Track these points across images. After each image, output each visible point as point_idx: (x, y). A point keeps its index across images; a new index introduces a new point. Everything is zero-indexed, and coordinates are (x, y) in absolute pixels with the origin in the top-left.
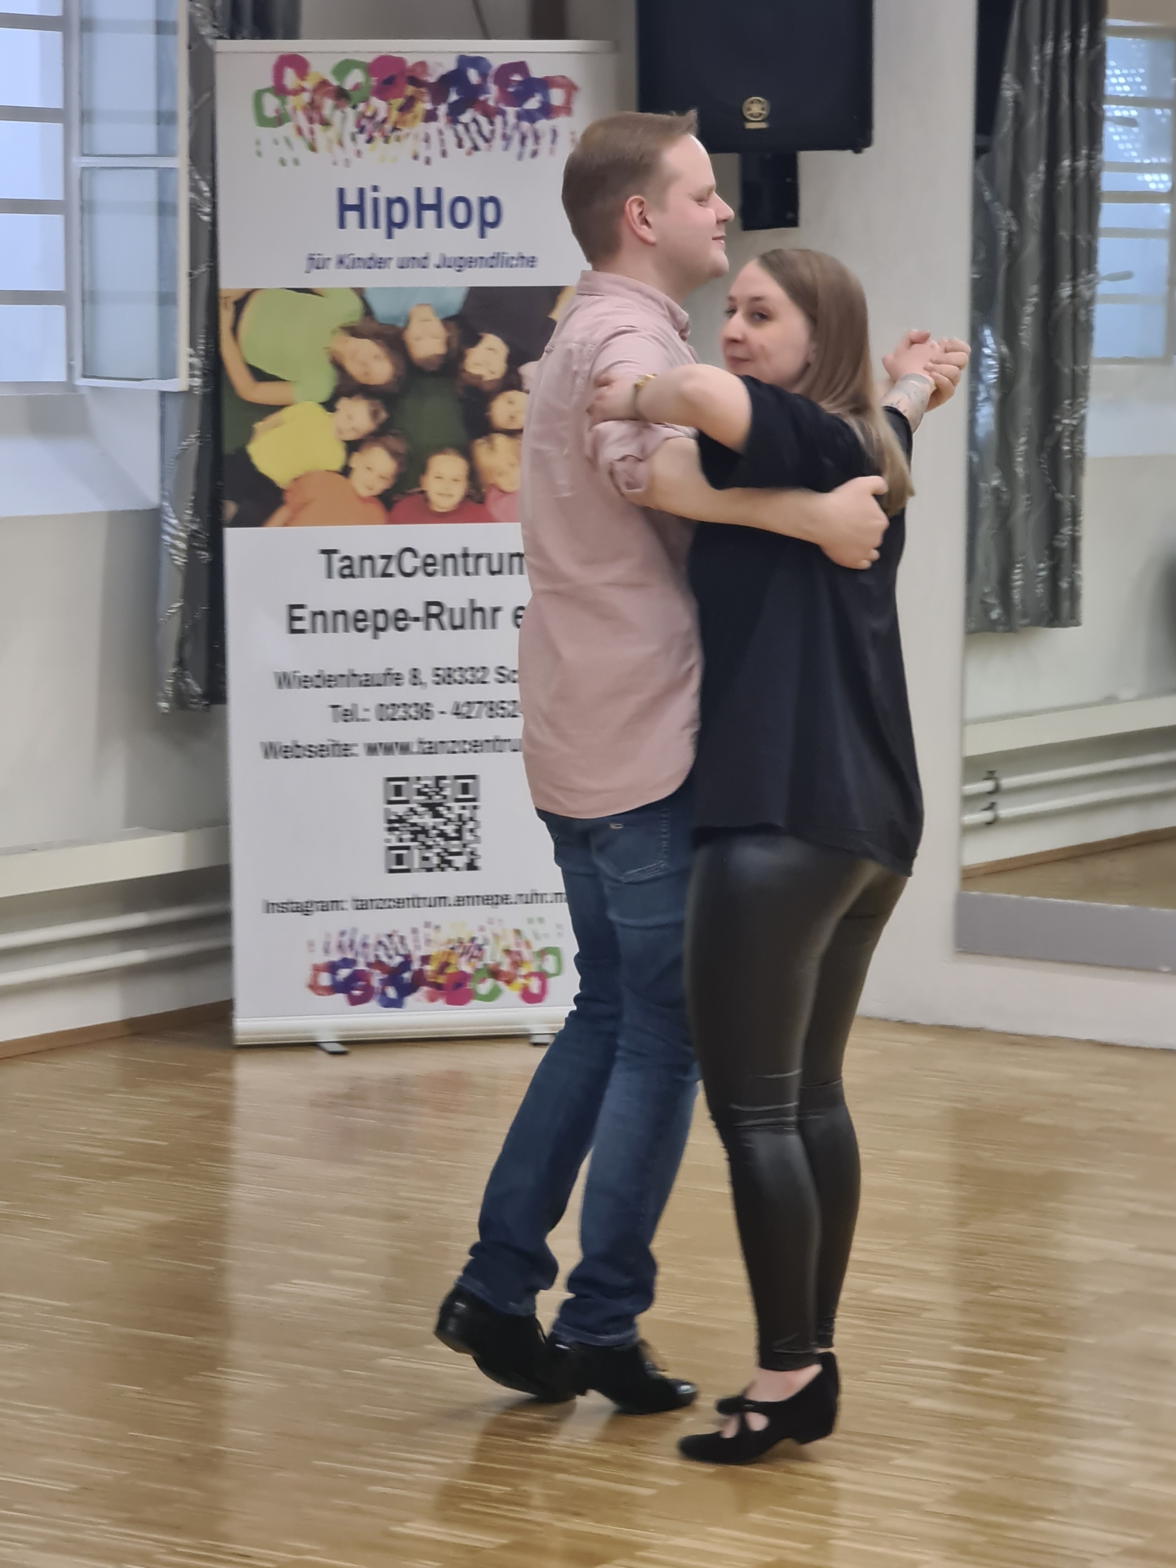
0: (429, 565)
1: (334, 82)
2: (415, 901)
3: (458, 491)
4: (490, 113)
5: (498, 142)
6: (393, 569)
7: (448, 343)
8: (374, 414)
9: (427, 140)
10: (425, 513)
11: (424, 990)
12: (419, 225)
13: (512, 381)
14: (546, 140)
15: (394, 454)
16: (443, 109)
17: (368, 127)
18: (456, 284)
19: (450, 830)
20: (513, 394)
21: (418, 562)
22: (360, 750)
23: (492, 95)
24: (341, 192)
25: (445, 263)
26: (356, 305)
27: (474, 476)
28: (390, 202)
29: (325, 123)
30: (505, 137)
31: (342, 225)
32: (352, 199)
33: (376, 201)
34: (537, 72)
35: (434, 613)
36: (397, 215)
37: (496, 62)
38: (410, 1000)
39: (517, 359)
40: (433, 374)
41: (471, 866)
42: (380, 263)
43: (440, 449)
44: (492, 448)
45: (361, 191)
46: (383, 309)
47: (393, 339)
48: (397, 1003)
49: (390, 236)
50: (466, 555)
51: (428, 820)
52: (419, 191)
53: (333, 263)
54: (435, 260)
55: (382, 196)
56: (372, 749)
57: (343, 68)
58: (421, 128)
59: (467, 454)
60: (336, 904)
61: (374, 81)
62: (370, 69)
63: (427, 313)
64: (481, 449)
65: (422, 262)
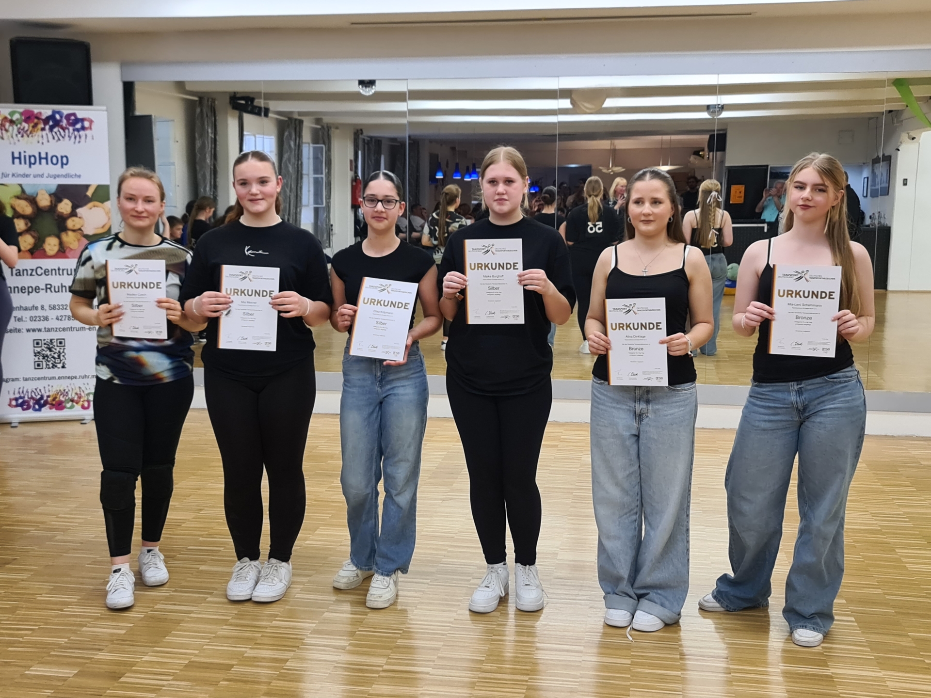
0: (46, 272)
1: (9, 117)
2: (45, 378)
3: (56, 249)
4: (64, 129)
5: (67, 138)
6: (34, 273)
7: (51, 202)
8: (26, 224)
9: (42, 137)
10: (44, 255)
11: (48, 406)
12: (40, 163)
13: (73, 214)
14: (83, 138)
15: (33, 237)
16: (47, 127)
17: (21, 132)
18: (53, 184)
19: (56, 356)
20: (74, 218)
21: (43, 271)
22: (24, 331)
23: (64, 123)
24: (13, 153)
25: (49, 176)
26: (19, 189)
27: (61, 244)
28: (30, 157)
29: (7, 131)
30: (69, 136)
31: (13, 163)
32: (16, 155)
33: (25, 156)
34: (80, 116)
35: (48, 288)
36: (33, 160)
37: (65, 112)
38: (43, 409)
39: (75, 207)
40: (46, 211)
41: (63, 367)
42: (27, 176)
43: (49, 235)
44: (67, 234)
45: (20, 153)
46: (29, 191)
47: (32, 200)
48: (39, 410)
49: (30, 167)
50: (59, 269)
51: (48, 353)
52: (40, 153)
53: (10, 176)
54: (46, 175)
55: (27, 155)
56: (28, 330)
57: (12, 114)
58: (40, 133)
59: (59, 237)
60: (17, 379)
61: (23, 118)
62: (22, 114)
63: (44, 192)
64: (64, 236)
65: (42, 176)
